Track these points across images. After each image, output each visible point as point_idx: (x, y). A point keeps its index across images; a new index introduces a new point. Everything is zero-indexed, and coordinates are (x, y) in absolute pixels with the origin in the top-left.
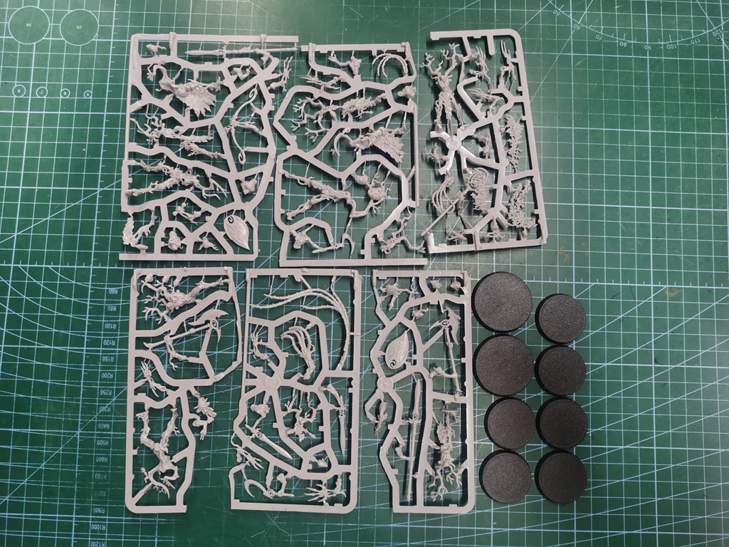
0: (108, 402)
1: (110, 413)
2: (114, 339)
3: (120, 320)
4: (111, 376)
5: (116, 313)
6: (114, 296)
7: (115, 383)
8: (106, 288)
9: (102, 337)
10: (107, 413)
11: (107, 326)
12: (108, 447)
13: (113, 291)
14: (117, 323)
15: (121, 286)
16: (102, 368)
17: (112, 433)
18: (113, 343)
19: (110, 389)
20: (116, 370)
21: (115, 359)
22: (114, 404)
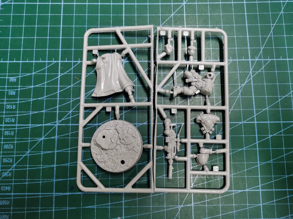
0: (9, 168)
1: (11, 178)
2: (13, 117)
3: (18, 102)
4: (12, 147)
5: (16, 96)
6: (13, 83)
7: (15, 152)
8: (7, 78)
9: (4, 116)
10: (8, 178)
11: (8, 107)
12: (9, 206)
13: (13, 79)
14: (16, 104)
15: (19, 75)
16: (4, 141)
17: (13, 194)
18: (13, 120)
19: (11, 157)
20: (16, 142)
21: (14, 133)
22: (14, 170)
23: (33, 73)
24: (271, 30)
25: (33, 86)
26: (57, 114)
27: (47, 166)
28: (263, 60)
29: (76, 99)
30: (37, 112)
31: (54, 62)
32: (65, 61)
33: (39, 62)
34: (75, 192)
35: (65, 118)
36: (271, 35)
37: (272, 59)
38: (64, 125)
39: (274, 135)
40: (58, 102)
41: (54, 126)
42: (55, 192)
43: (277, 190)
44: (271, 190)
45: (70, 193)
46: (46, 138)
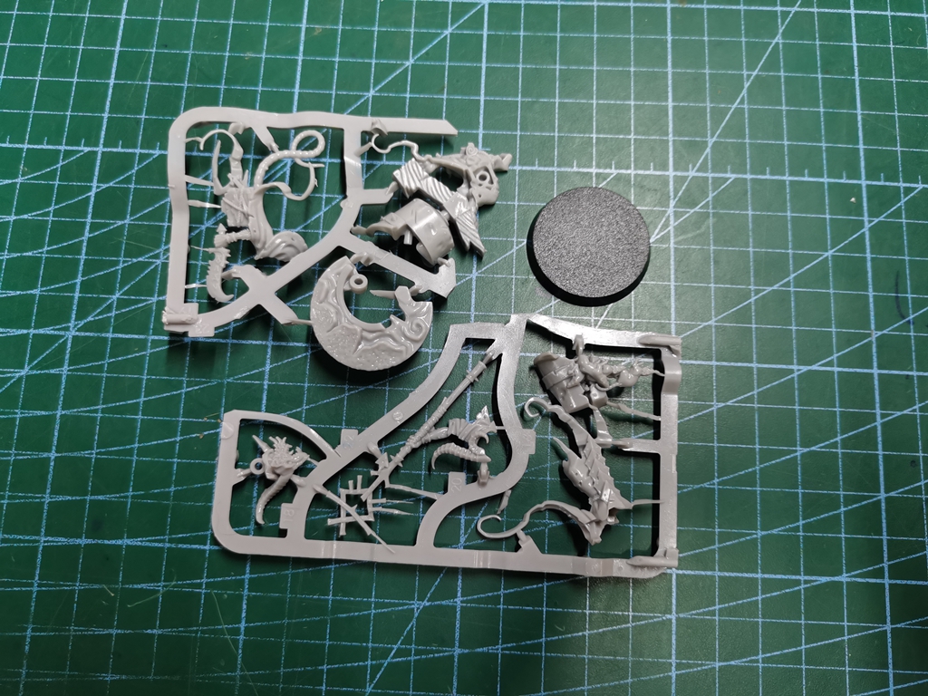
23: (19, 180)
24: (743, 88)
25: (15, 215)
26: (76, 302)
27: (27, 455)
28: (712, 175)
29: (135, 260)
30: (18, 293)
31: (82, 151)
32: (115, 150)
33: (39, 147)
34: (104, 539)
35: (96, 316)
36: (742, 102)
37: (740, 176)
38: (91, 334)
39: (729, 403)
40: (81, 268)
41: (63, 336)
42: (46, 535)
43: (727, 574)
44: (709, 573)
45: (89, 541)
46: (35, 372)
